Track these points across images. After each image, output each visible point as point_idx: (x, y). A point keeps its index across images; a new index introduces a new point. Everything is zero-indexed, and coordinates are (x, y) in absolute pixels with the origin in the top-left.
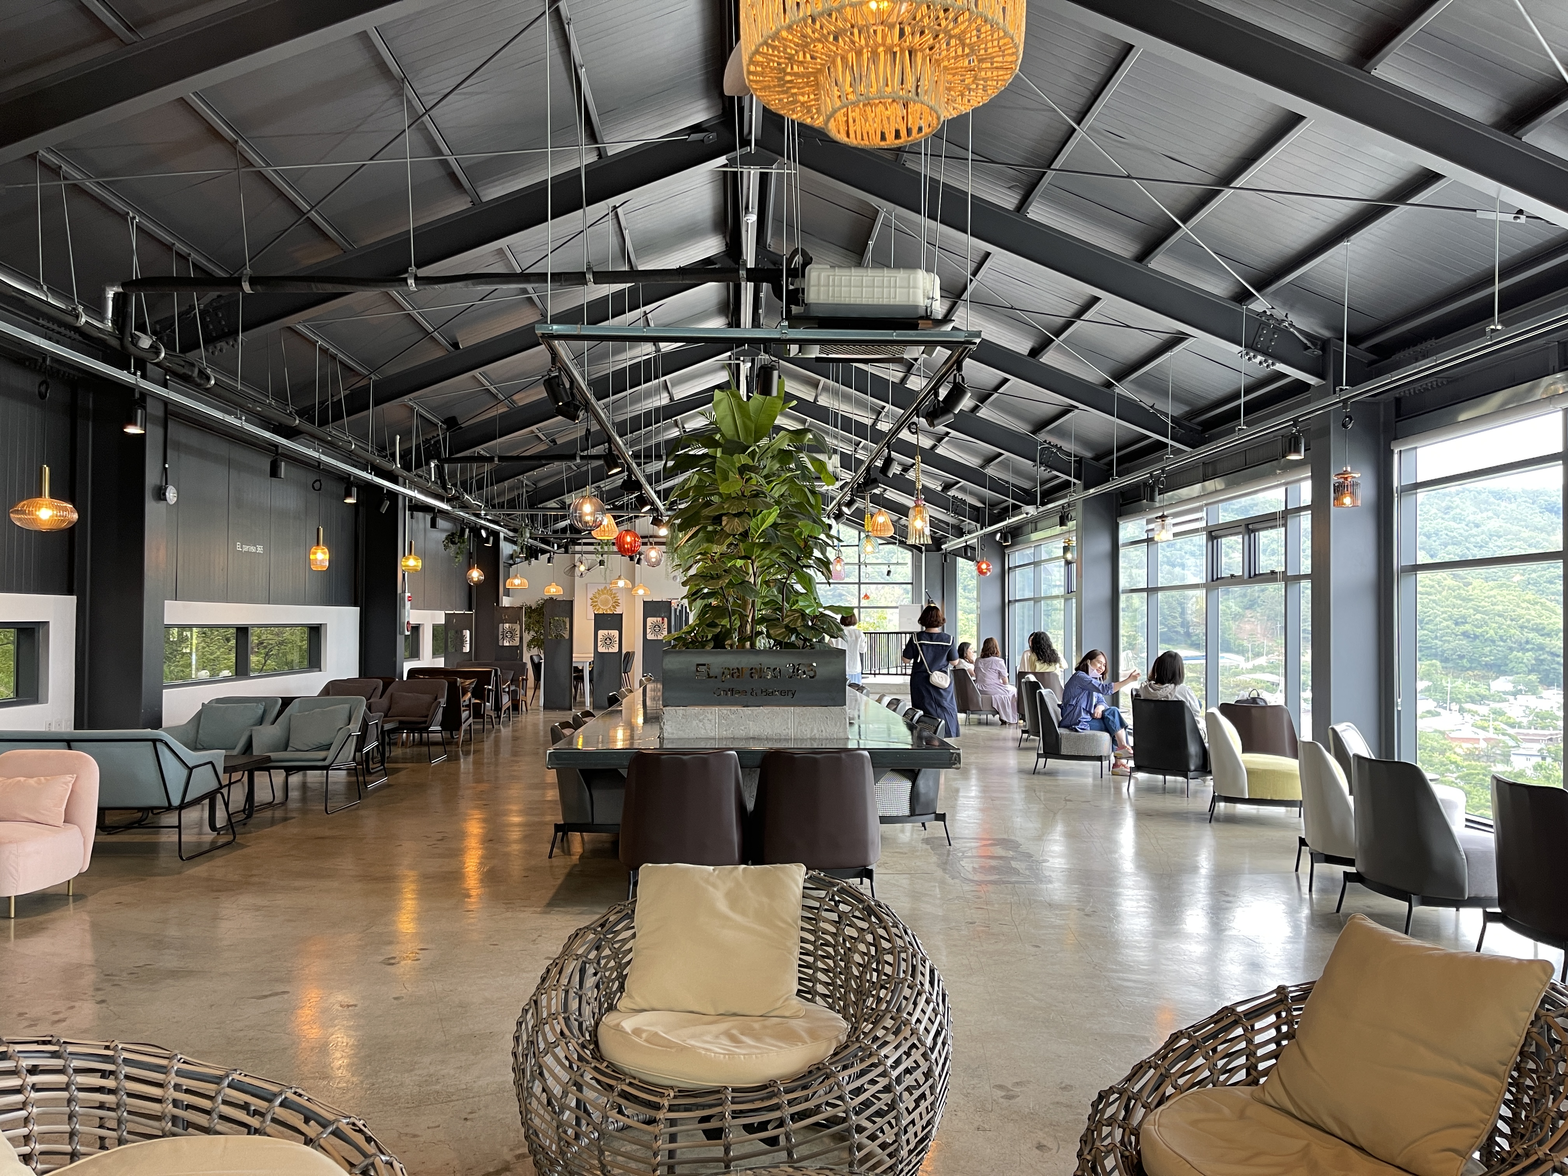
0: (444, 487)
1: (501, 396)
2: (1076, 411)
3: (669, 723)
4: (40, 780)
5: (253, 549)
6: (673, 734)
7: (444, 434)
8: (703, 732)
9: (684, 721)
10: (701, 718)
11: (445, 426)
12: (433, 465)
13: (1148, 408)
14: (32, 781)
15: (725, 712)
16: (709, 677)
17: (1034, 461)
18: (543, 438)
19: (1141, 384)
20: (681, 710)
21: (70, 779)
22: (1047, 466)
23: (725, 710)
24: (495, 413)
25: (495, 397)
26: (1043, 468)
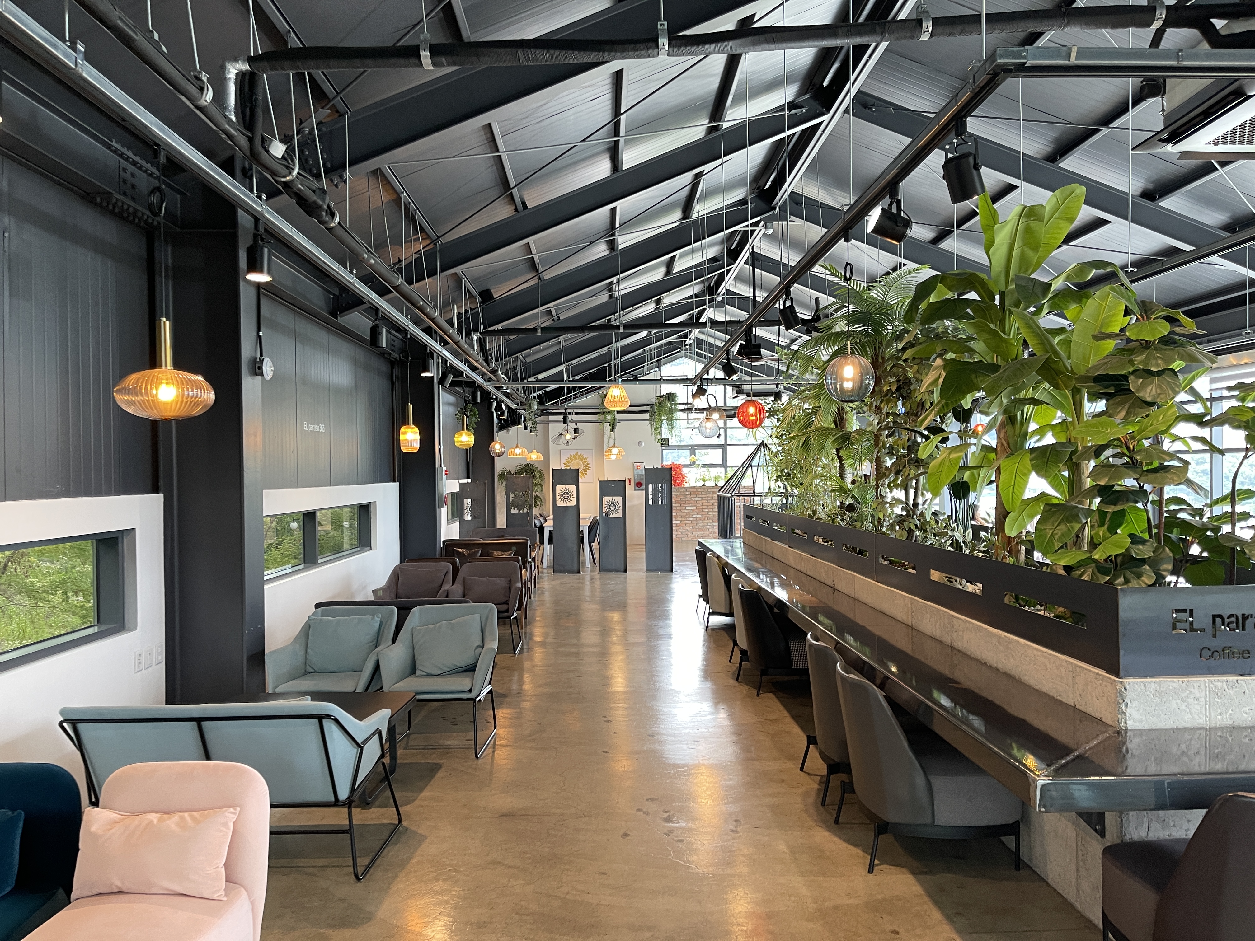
1: (540, 267)
3: (1135, 704)
4: (182, 818)
5: (316, 428)
6: (1141, 721)
7: (481, 307)
8: (1187, 717)
9: (1157, 700)
10: (1184, 695)
11: (480, 299)
12: (475, 337)
14: (172, 822)
15: (1219, 684)
16: (1193, 630)
20: (1152, 683)
21: (230, 816)
23: (1219, 682)
25: (534, 267)
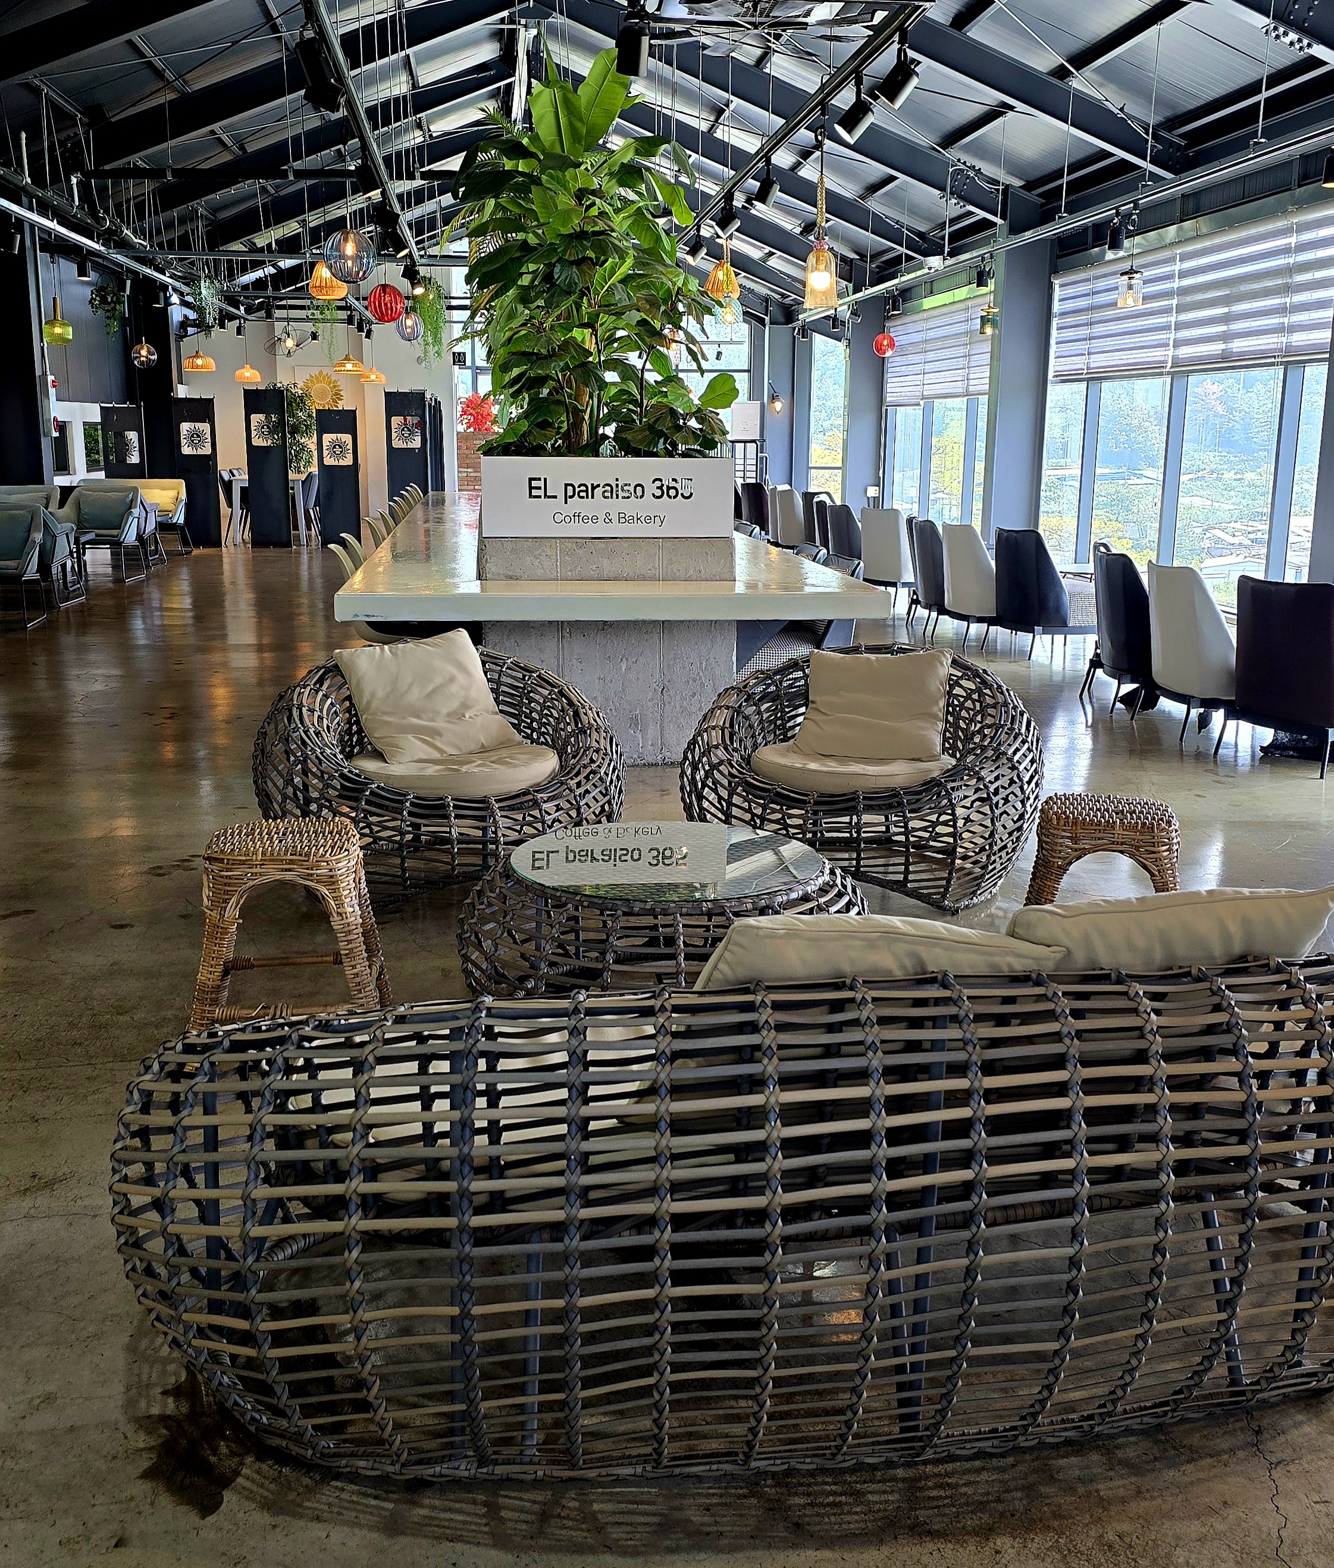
0: (94, 213)
1: (168, 74)
2: (1010, 114)
3: (493, 559)
6: (499, 574)
7: (87, 133)
8: (540, 572)
9: (513, 557)
10: (537, 553)
11: (86, 120)
12: (74, 181)
13: (1116, 111)
15: (569, 545)
17: (942, 189)
18: (229, 143)
19: (1108, 74)
20: (508, 542)
22: (960, 197)
24: (162, 100)
25: (159, 74)
26: (954, 201)
